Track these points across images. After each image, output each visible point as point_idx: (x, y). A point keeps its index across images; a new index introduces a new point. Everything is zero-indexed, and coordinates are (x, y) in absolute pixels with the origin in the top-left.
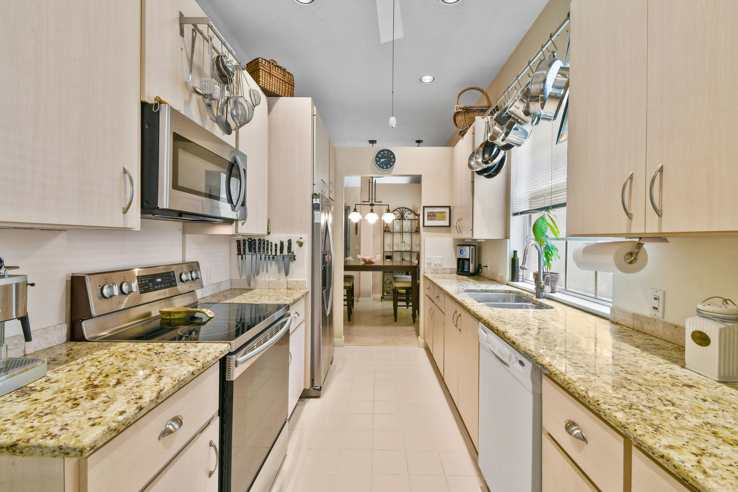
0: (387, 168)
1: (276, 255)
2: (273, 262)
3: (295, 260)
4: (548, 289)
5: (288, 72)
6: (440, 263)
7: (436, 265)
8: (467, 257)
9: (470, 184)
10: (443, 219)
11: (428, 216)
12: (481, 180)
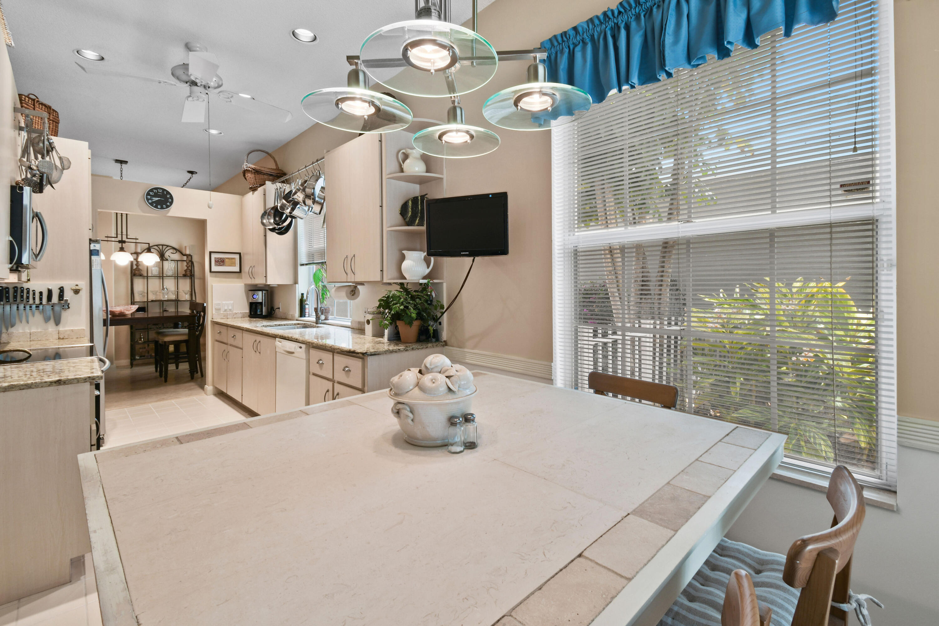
0: (162, 208)
1: (41, 303)
2: (37, 313)
3: (69, 308)
4: (323, 317)
5: (54, 110)
6: (230, 308)
7: (225, 310)
8: (260, 301)
9: (263, 238)
10: (233, 264)
11: (216, 261)
12: (273, 237)
